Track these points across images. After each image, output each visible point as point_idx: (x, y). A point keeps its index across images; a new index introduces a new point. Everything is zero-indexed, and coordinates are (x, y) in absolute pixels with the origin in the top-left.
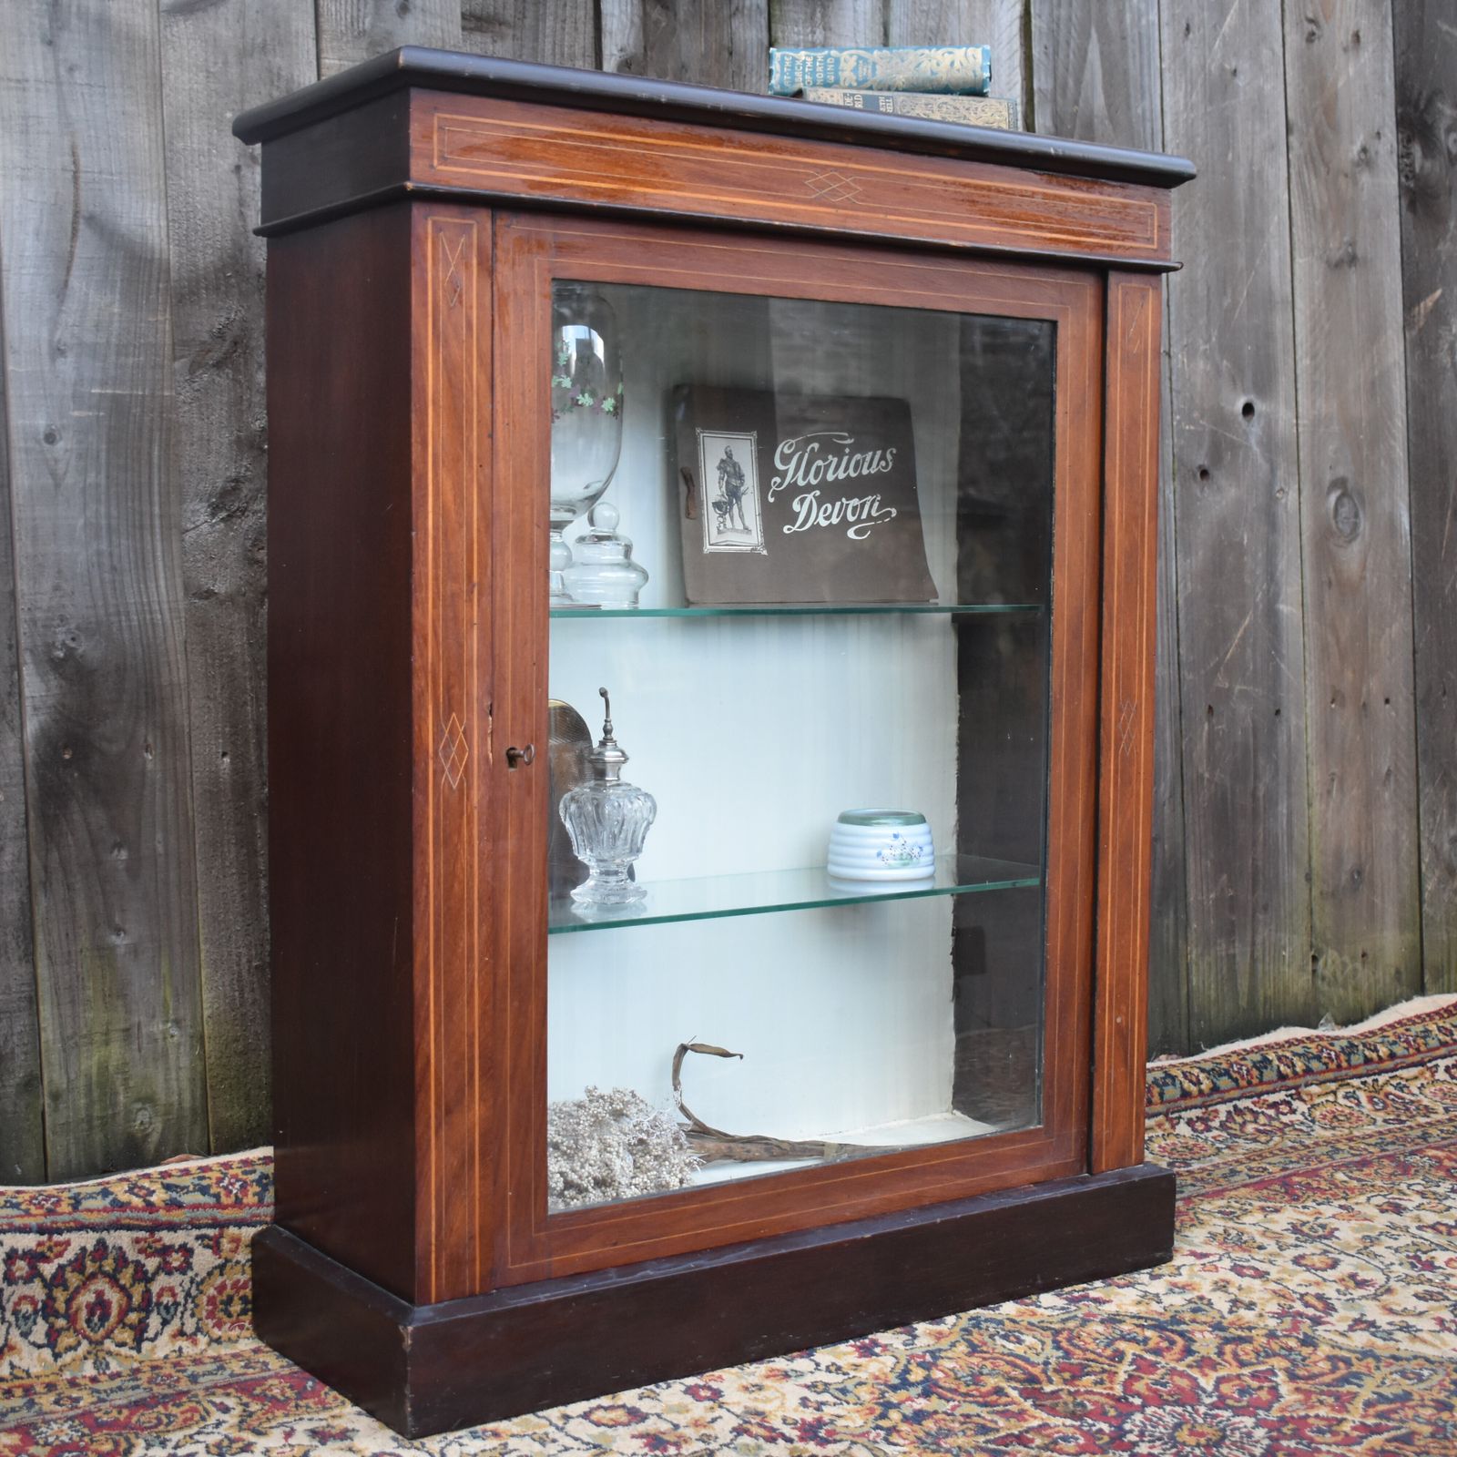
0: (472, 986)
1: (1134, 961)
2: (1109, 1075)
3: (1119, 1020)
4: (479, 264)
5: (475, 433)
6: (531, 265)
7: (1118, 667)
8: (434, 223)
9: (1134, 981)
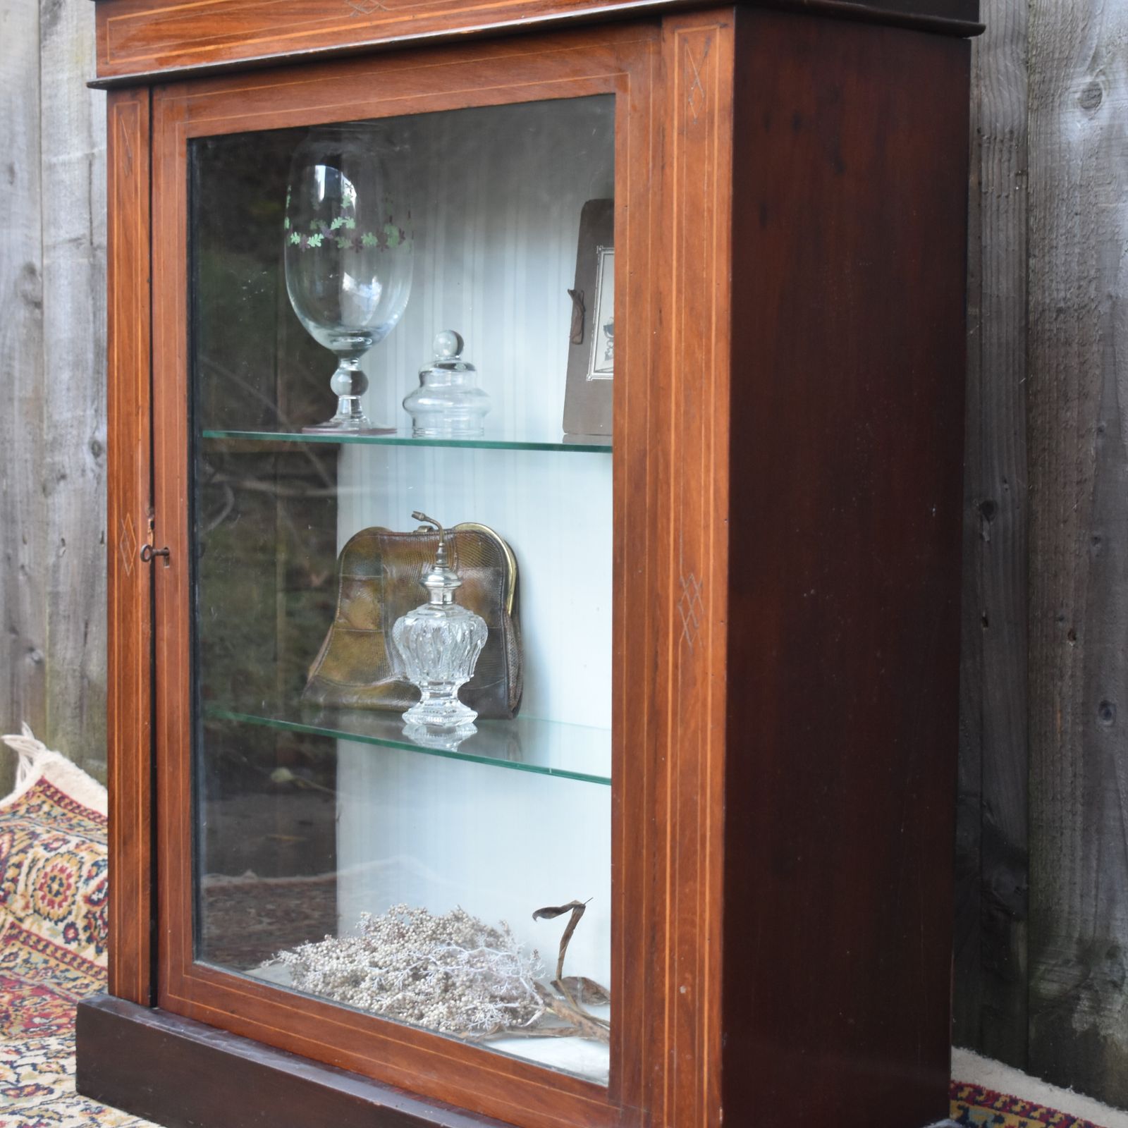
0: (138, 743)
1: (703, 920)
2: (671, 1056)
3: (683, 990)
4: (142, 136)
5: (139, 279)
6: (174, 130)
7: (676, 530)
8: (118, 107)
9: (702, 946)
